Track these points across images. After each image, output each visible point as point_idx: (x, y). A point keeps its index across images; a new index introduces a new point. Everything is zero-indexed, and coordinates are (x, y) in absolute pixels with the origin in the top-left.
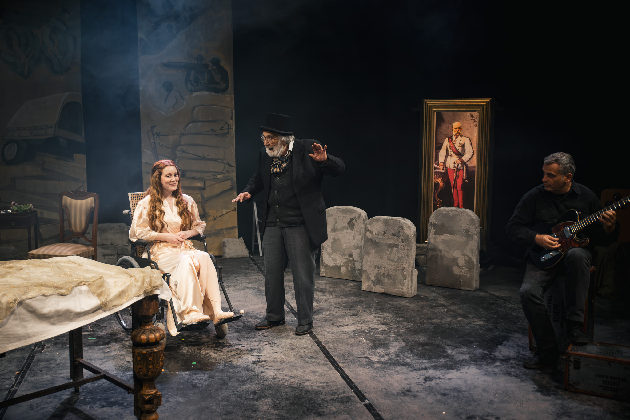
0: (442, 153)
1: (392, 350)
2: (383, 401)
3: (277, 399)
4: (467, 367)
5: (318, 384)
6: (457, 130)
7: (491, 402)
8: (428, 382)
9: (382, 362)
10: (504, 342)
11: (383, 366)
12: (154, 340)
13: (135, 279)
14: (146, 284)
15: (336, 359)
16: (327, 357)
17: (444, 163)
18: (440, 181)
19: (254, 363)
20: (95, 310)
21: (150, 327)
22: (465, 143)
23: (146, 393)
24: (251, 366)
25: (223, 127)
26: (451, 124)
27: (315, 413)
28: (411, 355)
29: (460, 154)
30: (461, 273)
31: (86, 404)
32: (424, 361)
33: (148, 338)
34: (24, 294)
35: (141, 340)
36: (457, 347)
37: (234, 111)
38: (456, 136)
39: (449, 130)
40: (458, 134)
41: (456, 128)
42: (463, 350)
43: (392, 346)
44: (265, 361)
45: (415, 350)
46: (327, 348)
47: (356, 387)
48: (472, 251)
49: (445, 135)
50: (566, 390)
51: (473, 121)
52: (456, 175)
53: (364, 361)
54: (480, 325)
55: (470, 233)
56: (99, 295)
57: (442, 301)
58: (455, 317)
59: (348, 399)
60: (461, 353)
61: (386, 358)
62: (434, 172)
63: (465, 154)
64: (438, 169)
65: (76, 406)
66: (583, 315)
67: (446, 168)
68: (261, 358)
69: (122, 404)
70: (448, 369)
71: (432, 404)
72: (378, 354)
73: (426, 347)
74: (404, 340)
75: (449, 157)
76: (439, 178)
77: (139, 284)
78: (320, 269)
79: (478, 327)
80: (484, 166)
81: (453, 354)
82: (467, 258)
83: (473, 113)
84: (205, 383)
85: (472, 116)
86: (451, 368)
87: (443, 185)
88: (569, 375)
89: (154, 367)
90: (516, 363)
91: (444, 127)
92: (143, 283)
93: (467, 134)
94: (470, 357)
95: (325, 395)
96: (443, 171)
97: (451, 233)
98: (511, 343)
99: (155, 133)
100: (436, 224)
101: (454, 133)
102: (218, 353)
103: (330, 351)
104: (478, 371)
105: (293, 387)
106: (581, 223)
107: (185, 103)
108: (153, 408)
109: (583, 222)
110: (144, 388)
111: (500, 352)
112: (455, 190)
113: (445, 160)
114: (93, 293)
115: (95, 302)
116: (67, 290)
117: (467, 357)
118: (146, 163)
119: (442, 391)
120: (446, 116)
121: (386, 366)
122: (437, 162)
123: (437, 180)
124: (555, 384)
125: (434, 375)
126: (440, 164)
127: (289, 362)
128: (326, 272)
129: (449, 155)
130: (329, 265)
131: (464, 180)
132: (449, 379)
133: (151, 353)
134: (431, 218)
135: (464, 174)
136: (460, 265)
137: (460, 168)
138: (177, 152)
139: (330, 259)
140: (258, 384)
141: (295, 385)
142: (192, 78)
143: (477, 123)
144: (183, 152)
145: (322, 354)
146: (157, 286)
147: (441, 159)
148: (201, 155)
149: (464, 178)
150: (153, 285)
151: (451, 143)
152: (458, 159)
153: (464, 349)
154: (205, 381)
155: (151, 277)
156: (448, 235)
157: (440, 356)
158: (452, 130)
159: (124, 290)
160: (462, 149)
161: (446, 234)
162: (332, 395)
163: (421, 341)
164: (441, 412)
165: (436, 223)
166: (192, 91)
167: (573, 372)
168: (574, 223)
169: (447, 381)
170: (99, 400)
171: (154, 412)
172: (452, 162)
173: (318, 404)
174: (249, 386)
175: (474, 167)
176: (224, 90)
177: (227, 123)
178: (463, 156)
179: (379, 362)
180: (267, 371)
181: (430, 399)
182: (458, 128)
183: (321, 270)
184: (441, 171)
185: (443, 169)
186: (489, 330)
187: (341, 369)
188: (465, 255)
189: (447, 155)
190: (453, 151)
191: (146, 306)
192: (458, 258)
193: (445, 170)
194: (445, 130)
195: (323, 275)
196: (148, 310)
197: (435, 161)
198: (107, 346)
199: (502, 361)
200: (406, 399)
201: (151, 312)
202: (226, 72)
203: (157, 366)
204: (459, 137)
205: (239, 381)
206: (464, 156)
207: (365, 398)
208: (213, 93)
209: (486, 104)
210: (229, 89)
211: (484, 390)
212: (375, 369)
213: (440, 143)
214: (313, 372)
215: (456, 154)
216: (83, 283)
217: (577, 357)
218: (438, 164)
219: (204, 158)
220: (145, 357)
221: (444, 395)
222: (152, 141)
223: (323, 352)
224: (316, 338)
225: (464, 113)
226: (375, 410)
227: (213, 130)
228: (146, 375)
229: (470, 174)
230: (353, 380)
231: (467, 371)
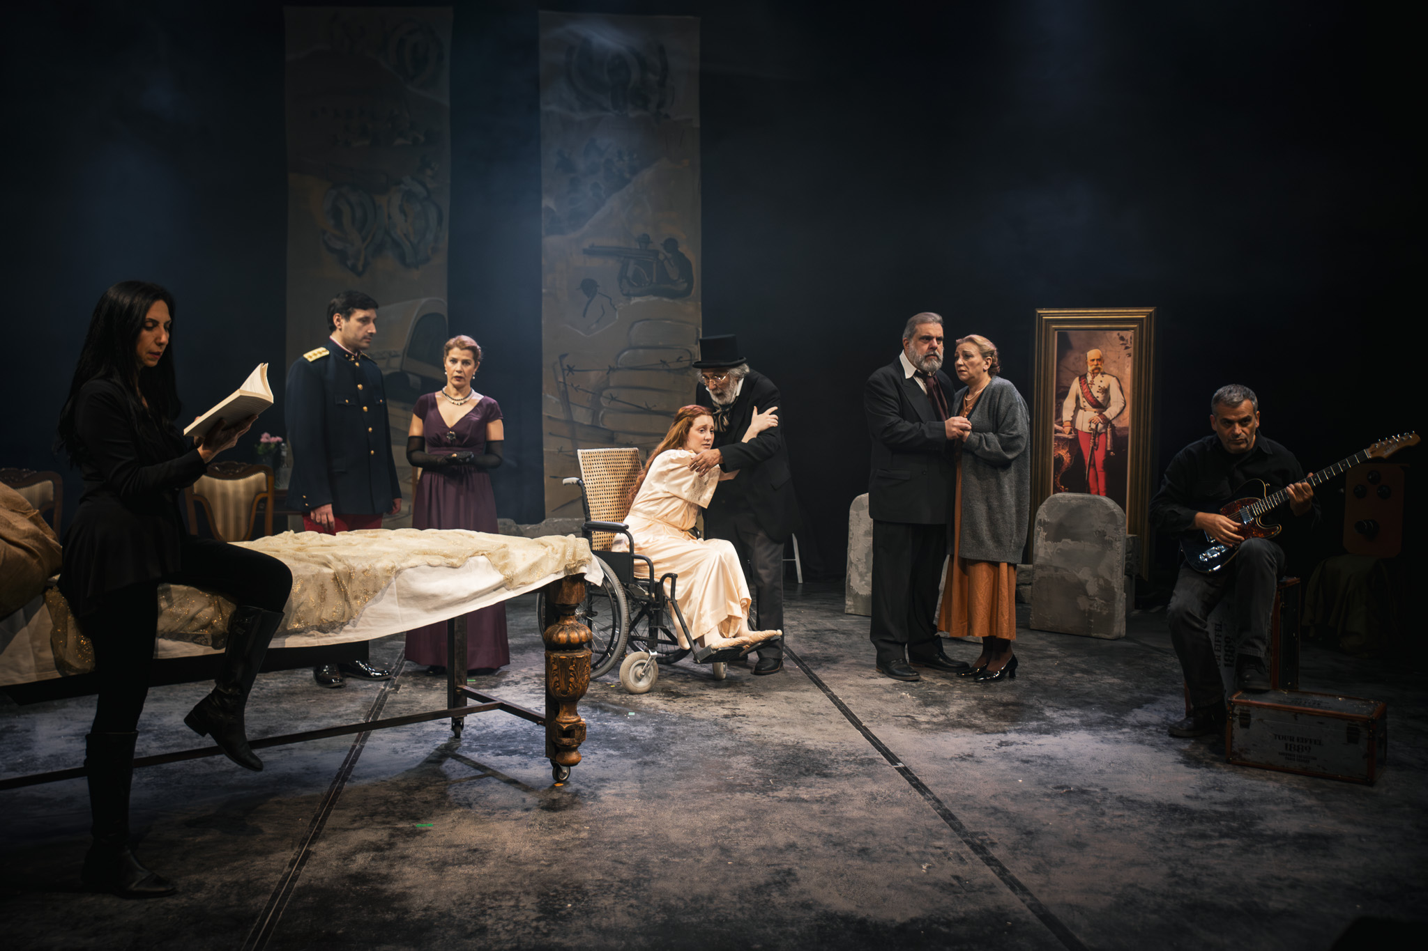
0: (1069, 404)
1: (953, 709)
2: (926, 765)
3: (761, 757)
4: (1073, 733)
5: (826, 744)
6: (1095, 362)
7: (1101, 772)
8: (1003, 748)
9: (934, 723)
10: (1146, 706)
11: (934, 727)
12: (578, 640)
13: (553, 549)
14: (569, 556)
15: (859, 717)
16: (845, 714)
17: (1073, 422)
18: (1064, 453)
19: (726, 717)
20: (496, 588)
21: (572, 622)
22: (1109, 387)
23: (564, 721)
24: (721, 720)
25: (681, 357)
26: (1085, 352)
27: (817, 774)
28: (983, 716)
29: (1100, 406)
30: (1092, 609)
31: (472, 751)
32: (1003, 723)
33: (569, 637)
34: (404, 561)
35: (559, 639)
36: (1063, 709)
37: (700, 330)
38: (1094, 374)
39: (1081, 363)
40: (1097, 371)
41: (1093, 360)
42: (1073, 712)
43: (954, 704)
44: (744, 716)
45: (992, 711)
46: (845, 703)
47: (887, 749)
48: (1111, 570)
49: (1073, 372)
50: (1228, 762)
51: (1124, 347)
52: (1094, 443)
53: (905, 721)
54: (1111, 684)
55: (1107, 538)
56: (502, 569)
57: (1054, 651)
58: (1071, 672)
59: (872, 761)
60: (1068, 716)
61: (942, 718)
62: (1053, 437)
63: (1110, 406)
64: (1061, 432)
65: (456, 752)
66: (1263, 648)
67: (1076, 431)
68: (737, 711)
69: (525, 754)
70: (1041, 733)
71: (1003, 771)
72: (929, 714)
73: (1011, 707)
74: (975, 698)
75: (1081, 411)
76: (1063, 448)
77: (558, 556)
78: (844, 602)
79: (1107, 686)
80: (1144, 427)
81: (1055, 716)
82: (1101, 582)
83: (1123, 333)
84: (649, 736)
85: (1122, 338)
86: (1047, 732)
87: (1071, 460)
88: (1232, 738)
89: (576, 681)
90: (1157, 731)
91: (1072, 357)
92: (564, 554)
93: (1113, 370)
94: (1082, 721)
95: (836, 756)
96: (1070, 437)
97: (1075, 538)
98: (1157, 707)
99: (565, 367)
100: (1048, 523)
101: (1090, 369)
102: (669, 703)
103: (850, 708)
104: (1090, 737)
105: (785, 746)
106: (1269, 500)
107: (617, 317)
108: (574, 743)
109: (1272, 499)
110: (561, 713)
111: (1135, 717)
112: (1092, 470)
113: (1074, 417)
114: (495, 566)
115: (497, 578)
116: (461, 559)
117: (1076, 721)
118: (550, 417)
119: (1024, 758)
120: (1074, 339)
121: (940, 727)
122: (1059, 420)
123: (1060, 452)
124: (1214, 755)
125: (1016, 740)
126: (1065, 424)
127: (783, 718)
128: (855, 607)
129: (1081, 408)
130: (860, 593)
131: (1107, 453)
132: (1040, 745)
133: (573, 659)
134: (1039, 512)
135: (1109, 441)
136: (1090, 593)
137: (1101, 430)
138: (601, 399)
139: (863, 583)
140: (733, 739)
141: (790, 744)
142: (630, 274)
143: (1131, 350)
144: (613, 399)
145: (836, 710)
146: (583, 561)
147: (1067, 415)
148: (644, 406)
149: (1109, 449)
150: (578, 558)
151: (1085, 386)
152: (1097, 414)
153: (1076, 712)
154: (650, 734)
155: (575, 548)
156: (1069, 541)
157: (1032, 718)
158: (1087, 363)
159: (537, 563)
160: (1105, 397)
161: (1066, 540)
162: (847, 756)
163: (1004, 701)
164: (1017, 780)
165: (1047, 520)
166: (629, 296)
167: (1238, 733)
168: (1257, 501)
169: (1036, 747)
170: (492, 748)
171: (575, 749)
172: (1087, 419)
173: (824, 765)
174: (716, 742)
175: (1126, 429)
176: (685, 294)
177: (688, 351)
178: (1105, 408)
179: (928, 723)
180: (746, 726)
181: (1002, 766)
182: (1097, 360)
183: (847, 602)
184: (1066, 436)
185: (1070, 433)
186: (1125, 690)
187: (865, 728)
188: (1097, 576)
189: (1078, 407)
190: (1087, 400)
191: (566, 590)
192: (1087, 581)
193: (1073, 434)
194: (1074, 364)
195: (850, 611)
196: (569, 596)
197: (1057, 418)
198: (494, 690)
199: (1134, 727)
200: (964, 764)
201: (573, 601)
202: (688, 263)
203: (580, 680)
204: (1099, 375)
205: (702, 736)
206: (1108, 410)
207: (899, 761)
208: (665, 300)
209: (1147, 317)
210: (693, 291)
211: (1093, 759)
212: (921, 730)
213: (1065, 387)
214: (820, 730)
215: (1094, 406)
216: (480, 553)
217: (1245, 708)
218: (1061, 424)
219: (648, 411)
220: (564, 664)
221: (1027, 762)
222: (561, 379)
223: (839, 708)
224: (830, 691)
225: (1108, 333)
226: (911, 774)
227: (664, 362)
228: (565, 692)
229: (1119, 441)
230: (883, 742)
231: (1071, 736)
